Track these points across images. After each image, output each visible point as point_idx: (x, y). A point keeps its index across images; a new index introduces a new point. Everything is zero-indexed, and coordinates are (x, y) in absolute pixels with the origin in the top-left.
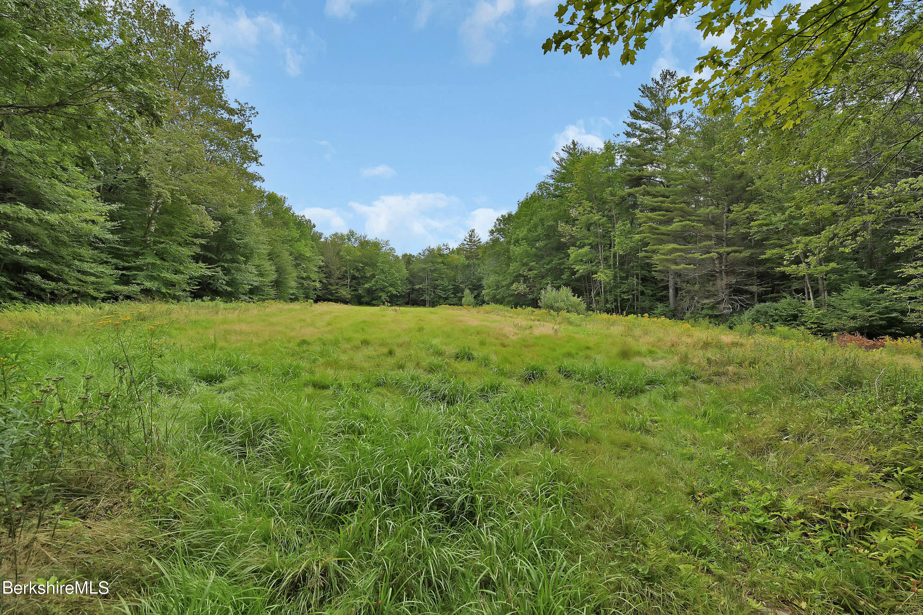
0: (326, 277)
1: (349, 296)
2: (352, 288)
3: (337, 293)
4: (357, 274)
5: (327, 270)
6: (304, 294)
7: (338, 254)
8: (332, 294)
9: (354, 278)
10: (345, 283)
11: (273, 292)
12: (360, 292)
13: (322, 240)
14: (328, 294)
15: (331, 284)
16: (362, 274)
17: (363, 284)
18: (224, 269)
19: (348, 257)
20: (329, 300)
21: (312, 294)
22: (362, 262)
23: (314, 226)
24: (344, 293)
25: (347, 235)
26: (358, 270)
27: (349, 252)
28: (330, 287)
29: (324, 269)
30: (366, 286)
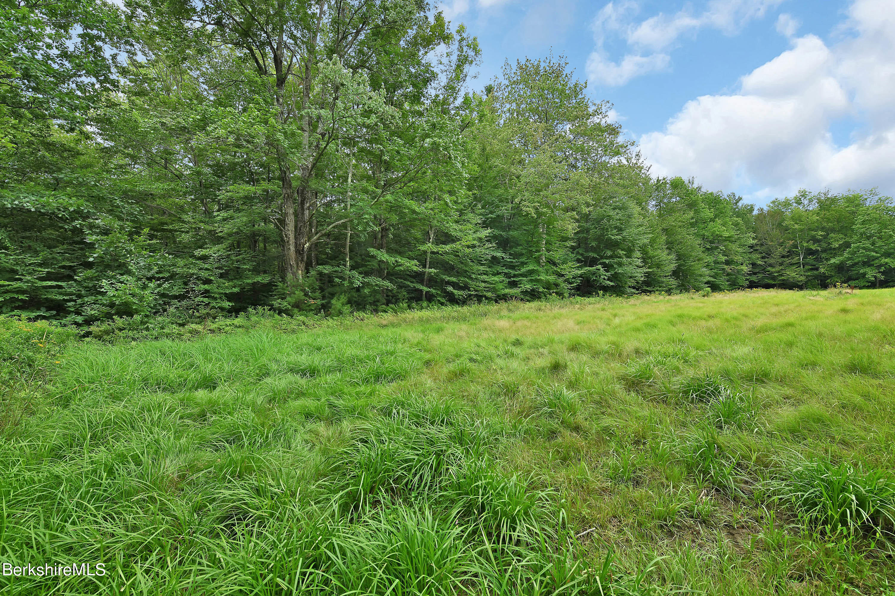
0: (763, 258)
1: (803, 278)
2: (807, 267)
3: (781, 275)
4: (814, 247)
5: (764, 248)
6: (728, 281)
7: (780, 224)
8: (774, 278)
9: (810, 252)
10: (795, 260)
11: (673, 282)
12: (822, 270)
13: (755, 212)
14: (767, 278)
15: (771, 265)
16: (824, 245)
17: (827, 260)
18: (605, 265)
19: (796, 226)
20: (767, 286)
21: (742, 281)
22: (823, 229)
23: (740, 199)
24: (794, 274)
25: (795, 198)
26: (816, 241)
27: (797, 219)
28: (769, 269)
29: (758, 248)
30: (833, 261)
